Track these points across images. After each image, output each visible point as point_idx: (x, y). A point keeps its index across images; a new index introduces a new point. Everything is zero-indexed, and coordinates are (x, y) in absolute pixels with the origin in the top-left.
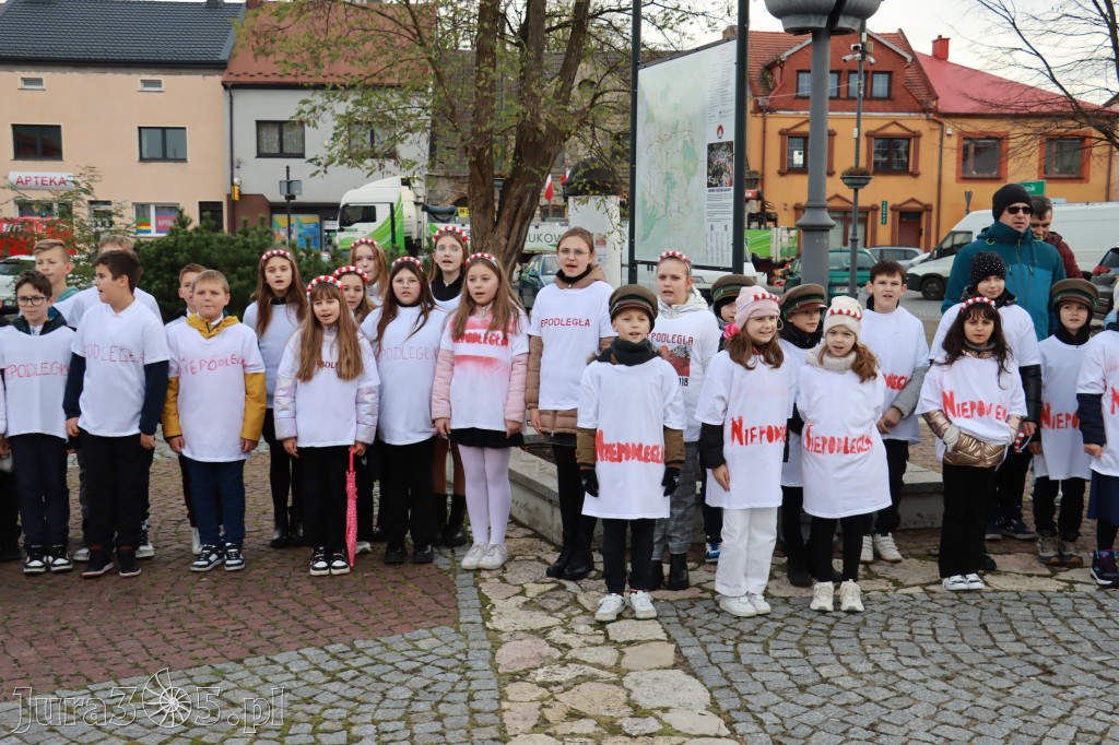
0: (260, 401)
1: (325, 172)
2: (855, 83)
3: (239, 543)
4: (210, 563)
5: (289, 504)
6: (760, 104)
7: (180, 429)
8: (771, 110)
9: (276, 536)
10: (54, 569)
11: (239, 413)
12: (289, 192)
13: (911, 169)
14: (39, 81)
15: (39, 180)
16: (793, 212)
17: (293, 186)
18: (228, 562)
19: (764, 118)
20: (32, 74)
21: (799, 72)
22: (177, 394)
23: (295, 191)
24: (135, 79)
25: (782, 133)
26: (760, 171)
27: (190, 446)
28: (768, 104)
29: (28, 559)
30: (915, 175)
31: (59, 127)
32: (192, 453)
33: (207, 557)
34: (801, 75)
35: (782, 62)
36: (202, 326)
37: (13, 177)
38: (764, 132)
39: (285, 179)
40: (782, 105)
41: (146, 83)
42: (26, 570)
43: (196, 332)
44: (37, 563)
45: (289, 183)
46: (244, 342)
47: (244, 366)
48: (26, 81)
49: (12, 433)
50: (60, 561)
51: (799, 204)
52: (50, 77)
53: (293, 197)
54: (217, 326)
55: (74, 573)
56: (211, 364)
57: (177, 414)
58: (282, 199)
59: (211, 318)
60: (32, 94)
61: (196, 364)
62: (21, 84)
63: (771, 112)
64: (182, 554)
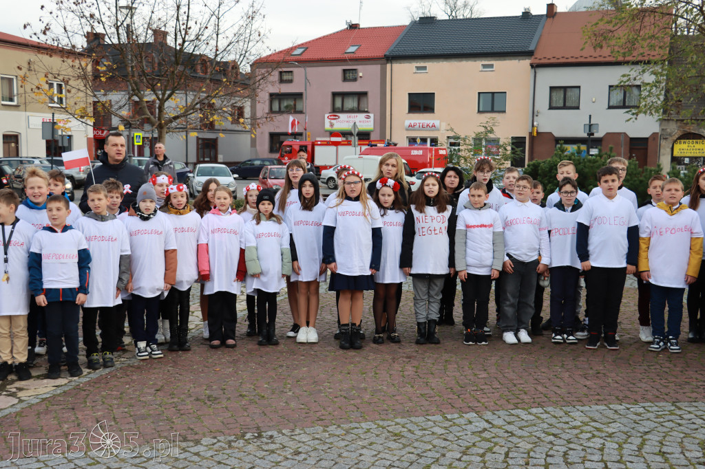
0: (698, 254)
1: (636, 119)
3: (676, 337)
4: (660, 347)
5: (699, 317)
7: (648, 267)
9: (691, 336)
10: (568, 341)
11: (686, 260)
12: (590, 130)
14: (425, 68)
15: (421, 125)
17: (592, 127)
18: (671, 347)
20: (421, 64)
22: (648, 248)
23: (594, 131)
24: (477, 64)
27: (654, 277)
29: (554, 335)
31: (434, 93)
32: (656, 281)
33: (658, 344)
36: (668, 209)
37: (407, 123)
39: (588, 123)
41: (484, 66)
42: (553, 340)
43: (663, 212)
44: (558, 337)
45: (590, 126)
46: (692, 219)
47: (692, 233)
48: (418, 68)
49: (554, 265)
50: (571, 337)
52: (431, 65)
53: (593, 134)
54: (676, 209)
55: (580, 345)
56: (673, 231)
57: (647, 258)
58: (585, 135)
59: (673, 204)
60: (421, 76)
61: (664, 230)
62: (415, 70)
64: (635, 341)
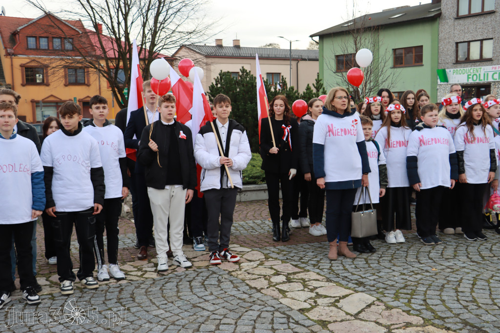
2: (57, 43)
6: (9, 51)
8: (15, 55)
13: (86, 83)
16: (31, 104)
19: (11, 59)
21: (28, 37)
25: (21, 66)
26: (12, 84)
28: (13, 52)
30: (88, 85)
34: (29, 39)
35: (18, 32)
38: (12, 65)
40: (21, 52)
51: (34, 100)
63: (15, 56)
